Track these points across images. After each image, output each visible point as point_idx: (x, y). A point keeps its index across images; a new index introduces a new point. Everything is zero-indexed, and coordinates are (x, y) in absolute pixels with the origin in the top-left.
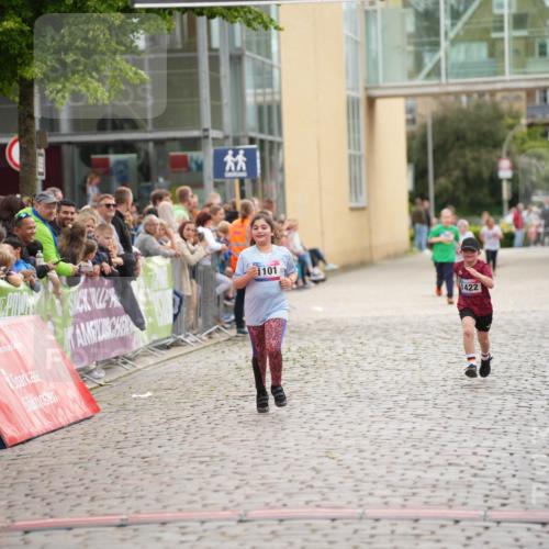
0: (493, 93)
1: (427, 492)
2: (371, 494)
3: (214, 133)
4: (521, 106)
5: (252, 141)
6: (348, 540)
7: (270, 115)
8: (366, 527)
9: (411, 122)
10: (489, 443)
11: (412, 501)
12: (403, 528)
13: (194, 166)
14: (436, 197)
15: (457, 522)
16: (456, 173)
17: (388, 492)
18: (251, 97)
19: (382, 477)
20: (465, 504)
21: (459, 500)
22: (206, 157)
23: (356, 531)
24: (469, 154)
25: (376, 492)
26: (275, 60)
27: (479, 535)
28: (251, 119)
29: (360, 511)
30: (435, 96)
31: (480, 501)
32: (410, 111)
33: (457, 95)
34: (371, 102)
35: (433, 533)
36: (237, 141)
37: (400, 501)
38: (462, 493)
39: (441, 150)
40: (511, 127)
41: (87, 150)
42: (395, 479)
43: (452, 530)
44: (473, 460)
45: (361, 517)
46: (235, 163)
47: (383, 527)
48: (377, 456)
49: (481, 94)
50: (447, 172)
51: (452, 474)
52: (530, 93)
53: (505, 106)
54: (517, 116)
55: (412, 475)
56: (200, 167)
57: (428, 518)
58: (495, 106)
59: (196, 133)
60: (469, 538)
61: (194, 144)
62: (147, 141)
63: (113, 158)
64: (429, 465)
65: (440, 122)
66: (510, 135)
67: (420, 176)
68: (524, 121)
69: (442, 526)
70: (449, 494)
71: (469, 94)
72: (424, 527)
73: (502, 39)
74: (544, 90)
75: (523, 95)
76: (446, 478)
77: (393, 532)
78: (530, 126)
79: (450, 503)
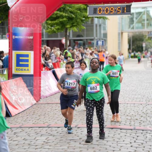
0: (142, 32)
1: (136, 99)
2: (126, 99)
3: (96, 38)
4: (147, 34)
5: (102, 39)
6: (123, 107)
7: (105, 35)
8: (126, 105)
9: (128, 36)
10: (145, 91)
11: (133, 101)
12: (132, 105)
13: (92, 43)
14: (132, 49)
15: (141, 104)
16: (136, 46)
17: (129, 99)
18: (102, 32)
19: (128, 96)
20: (142, 101)
21: (141, 101)
22: (95, 42)
23: (124, 105)
24: (138, 42)
25: (127, 99)
26: (106, 26)
27: (145, 106)
28: (102, 36)
29: (124, 102)
30: (132, 32)
31: (145, 101)
32: (128, 35)
33: (136, 32)
34: (122, 33)
35: (137, 106)
36: (100, 39)
37: (131, 101)
38: (142, 100)
39: (133, 42)
40: (145, 38)
41: (74, 40)
42: (130, 97)
43: (141, 106)
44: (143, 94)
45: (125, 103)
46: (100, 43)
47: (129, 105)
48: (126, 93)
49: (140, 32)
50: (134, 45)
51: (140, 96)
52: (148, 32)
53: (144, 34)
54: (146, 36)
55: (133, 96)
56: (93, 44)
57: (136, 104)
58: (142, 34)
59: (93, 38)
60: (144, 107)
61: (92, 40)
62: (84, 39)
63: (79, 42)
64: (136, 95)
65: (133, 37)
66: (145, 39)
67: (130, 46)
68: (147, 37)
69: (139, 105)
70: (139, 100)
71: (138, 32)
72: (136, 105)
73: (144, 23)
74: (151, 32)
75: (147, 33)
76: (139, 97)
77: (130, 106)
78: (149, 38)
79: (140, 101)
